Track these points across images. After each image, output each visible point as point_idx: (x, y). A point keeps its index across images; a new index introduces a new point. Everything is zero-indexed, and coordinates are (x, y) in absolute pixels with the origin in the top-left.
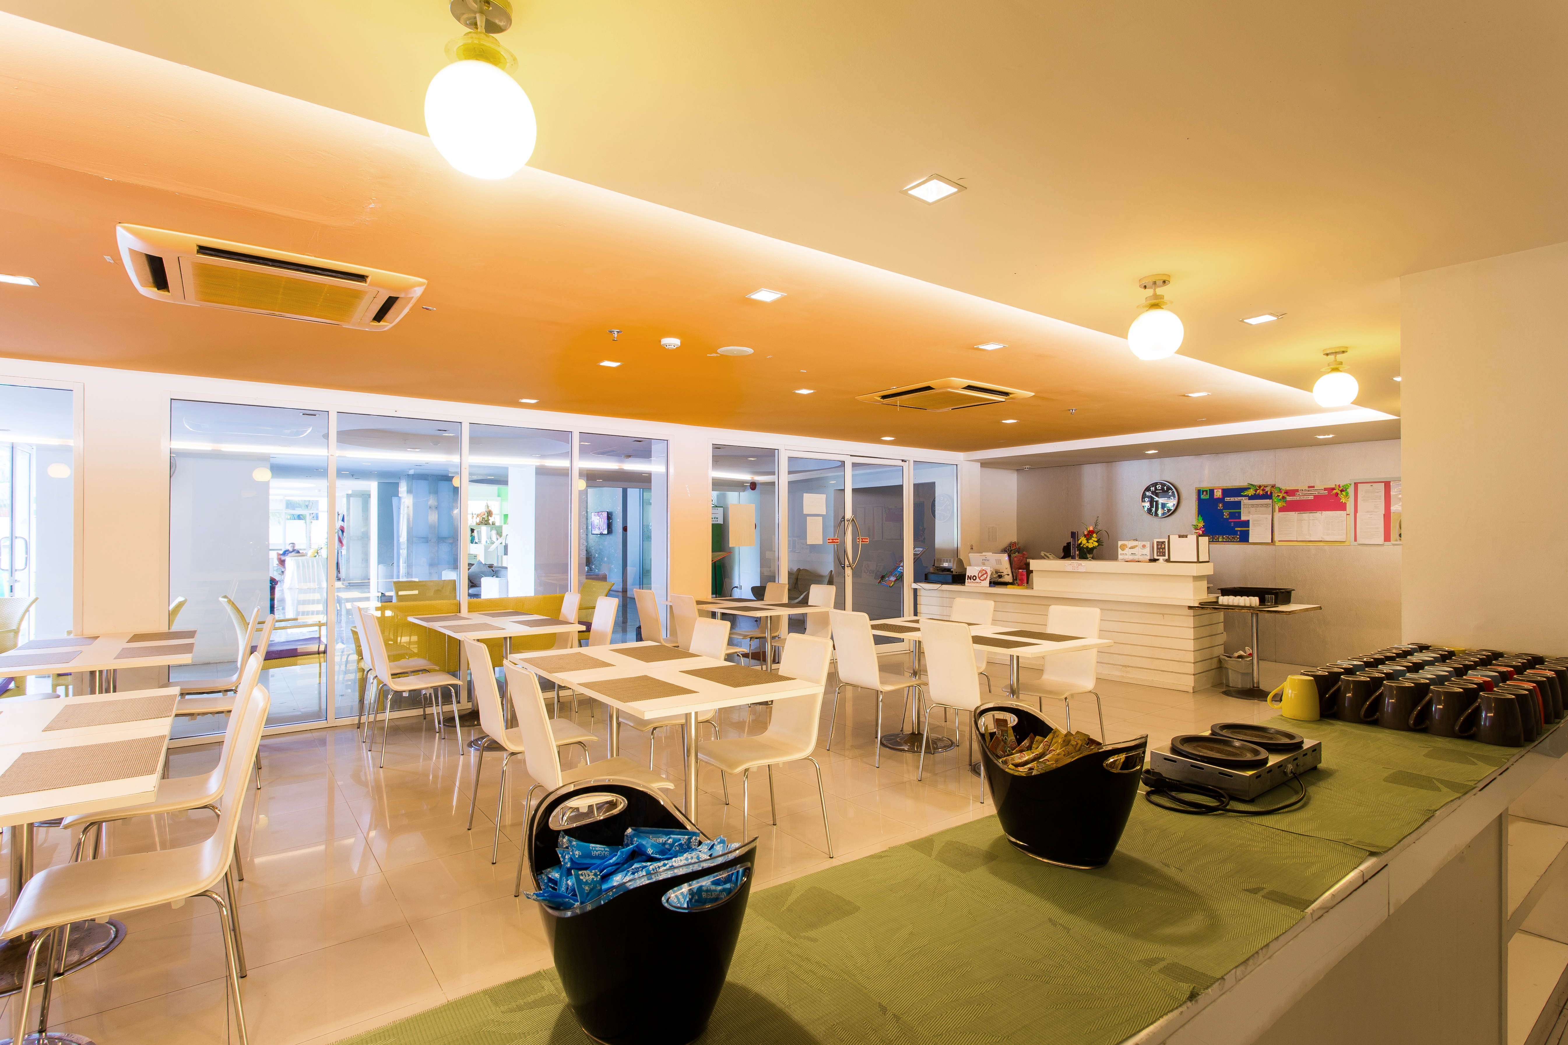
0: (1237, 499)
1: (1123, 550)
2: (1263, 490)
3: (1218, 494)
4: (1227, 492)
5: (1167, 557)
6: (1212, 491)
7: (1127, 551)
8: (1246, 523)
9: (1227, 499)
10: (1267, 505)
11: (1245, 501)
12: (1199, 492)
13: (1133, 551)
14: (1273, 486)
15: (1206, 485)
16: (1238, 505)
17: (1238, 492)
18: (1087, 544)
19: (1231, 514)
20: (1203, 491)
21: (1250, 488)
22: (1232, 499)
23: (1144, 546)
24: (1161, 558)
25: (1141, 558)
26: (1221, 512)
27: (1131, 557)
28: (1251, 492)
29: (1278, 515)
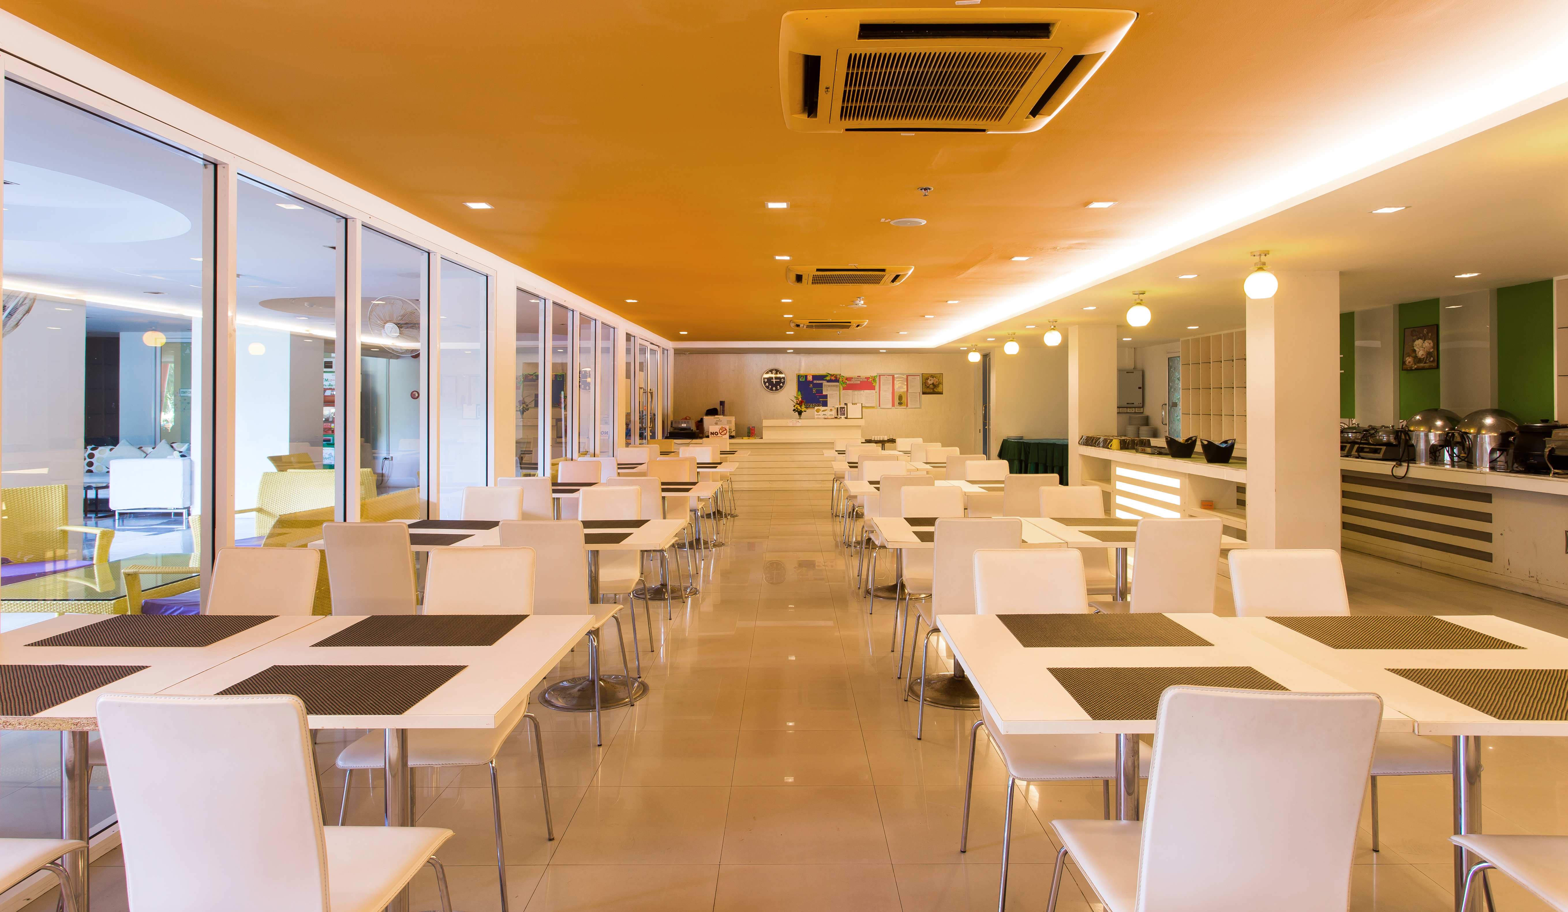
0: (820, 382)
1: (818, 412)
2: (835, 377)
3: (810, 378)
4: (815, 377)
5: (846, 416)
6: (806, 376)
7: (820, 413)
8: (826, 396)
9: (815, 382)
10: (836, 386)
11: (825, 383)
12: (799, 377)
13: (824, 413)
14: (840, 375)
15: (803, 372)
16: (821, 385)
17: (822, 377)
18: (801, 409)
19: (817, 391)
20: (801, 376)
21: (827, 376)
22: (818, 382)
23: (831, 410)
24: (843, 417)
25: (830, 417)
26: (811, 389)
27: (823, 416)
28: (828, 378)
29: (843, 392)
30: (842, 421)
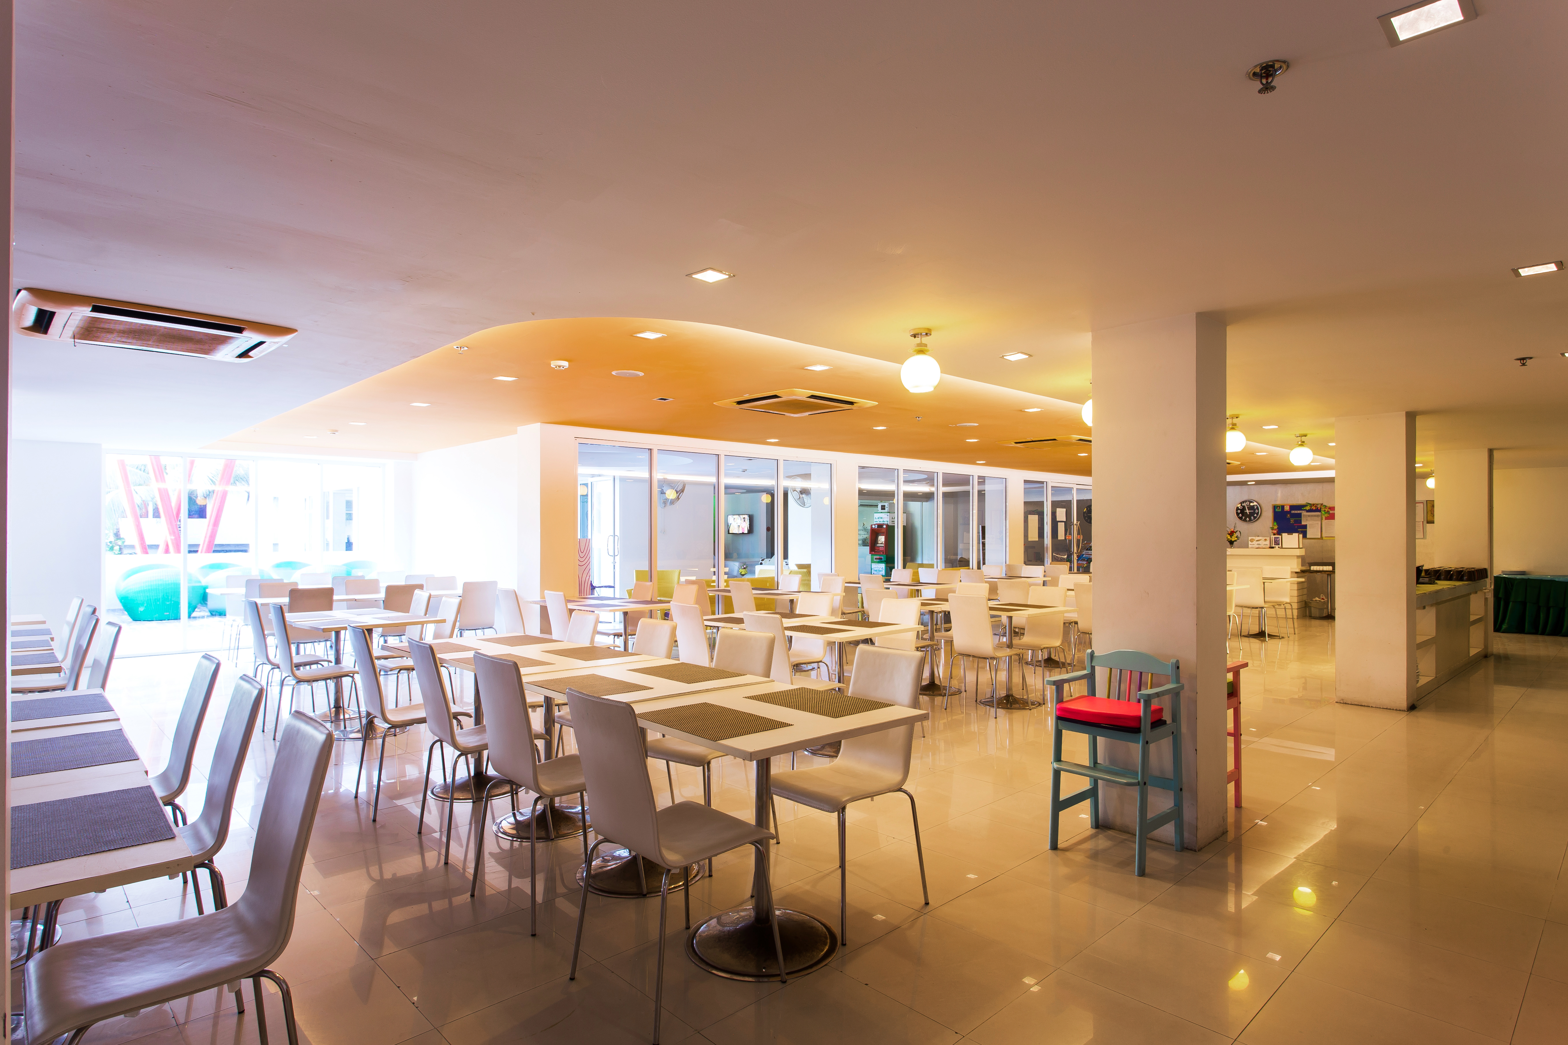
0: (1299, 512)
1: (1252, 542)
2: (1316, 507)
3: (1287, 508)
4: (1292, 507)
5: (1280, 546)
6: (1283, 507)
7: (1254, 542)
8: (1305, 527)
9: (1293, 512)
10: (1318, 516)
11: (1304, 513)
12: (1275, 507)
13: (1258, 542)
14: (1322, 504)
15: (1279, 502)
16: (1300, 515)
17: (1300, 507)
18: (1231, 539)
19: (1295, 521)
20: (1277, 507)
21: (1307, 506)
22: (1296, 512)
23: (1265, 540)
24: (1277, 546)
25: (1264, 546)
26: (1289, 520)
27: (1257, 546)
28: (1308, 508)
29: (1324, 521)
30: (1277, 550)
